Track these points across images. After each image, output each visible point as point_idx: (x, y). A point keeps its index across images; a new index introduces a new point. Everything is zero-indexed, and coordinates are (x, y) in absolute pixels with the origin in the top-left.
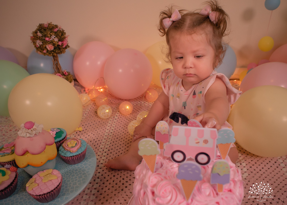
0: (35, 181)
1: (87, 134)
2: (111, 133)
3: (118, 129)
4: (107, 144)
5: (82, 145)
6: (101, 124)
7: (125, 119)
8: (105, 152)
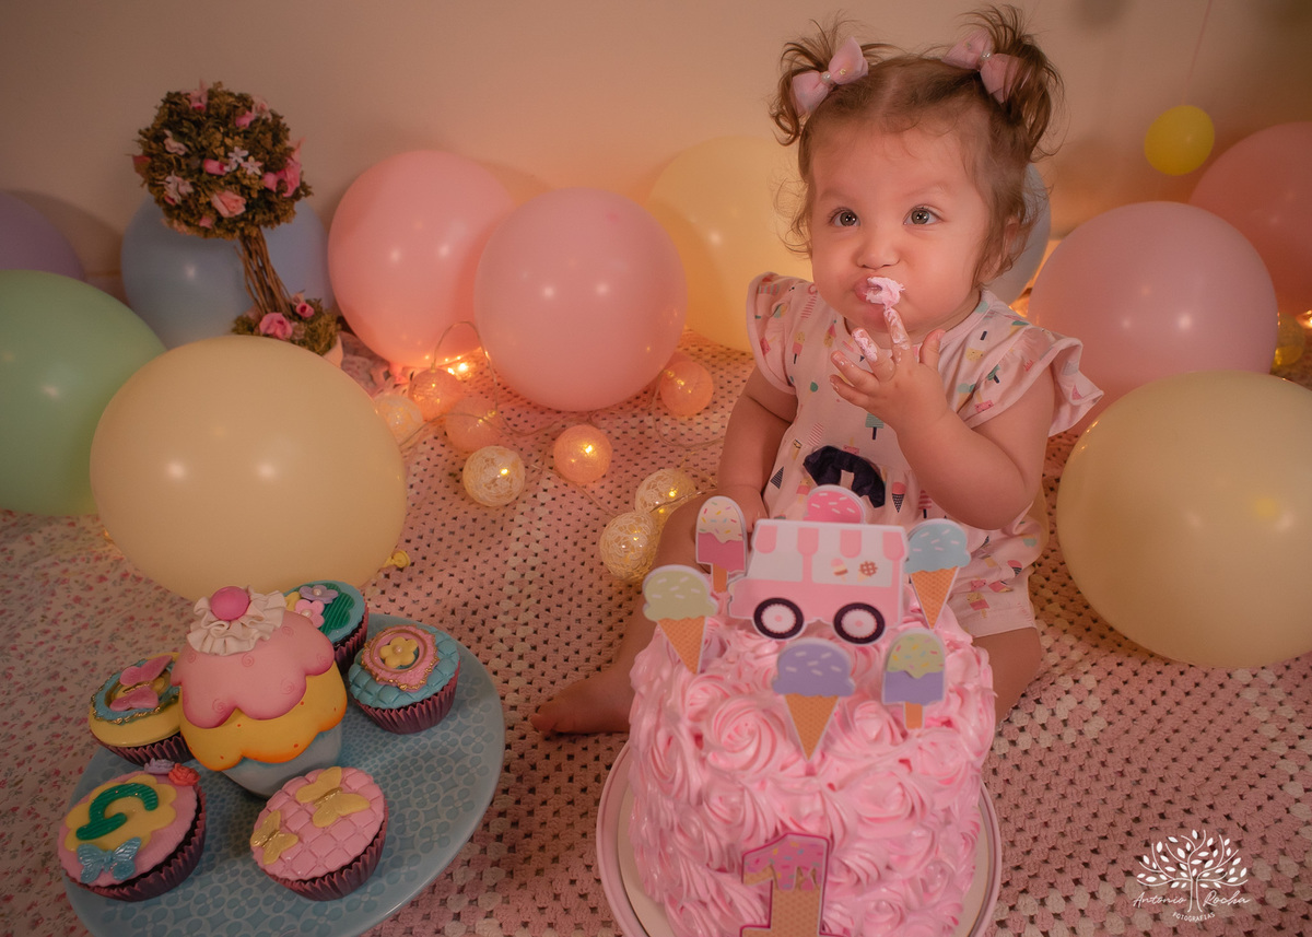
0: (284, 823)
1: (431, 579)
2: (533, 568)
3: (559, 551)
4: (521, 621)
5: (440, 656)
6: (483, 529)
7: (584, 503)
8: (521, 657)
